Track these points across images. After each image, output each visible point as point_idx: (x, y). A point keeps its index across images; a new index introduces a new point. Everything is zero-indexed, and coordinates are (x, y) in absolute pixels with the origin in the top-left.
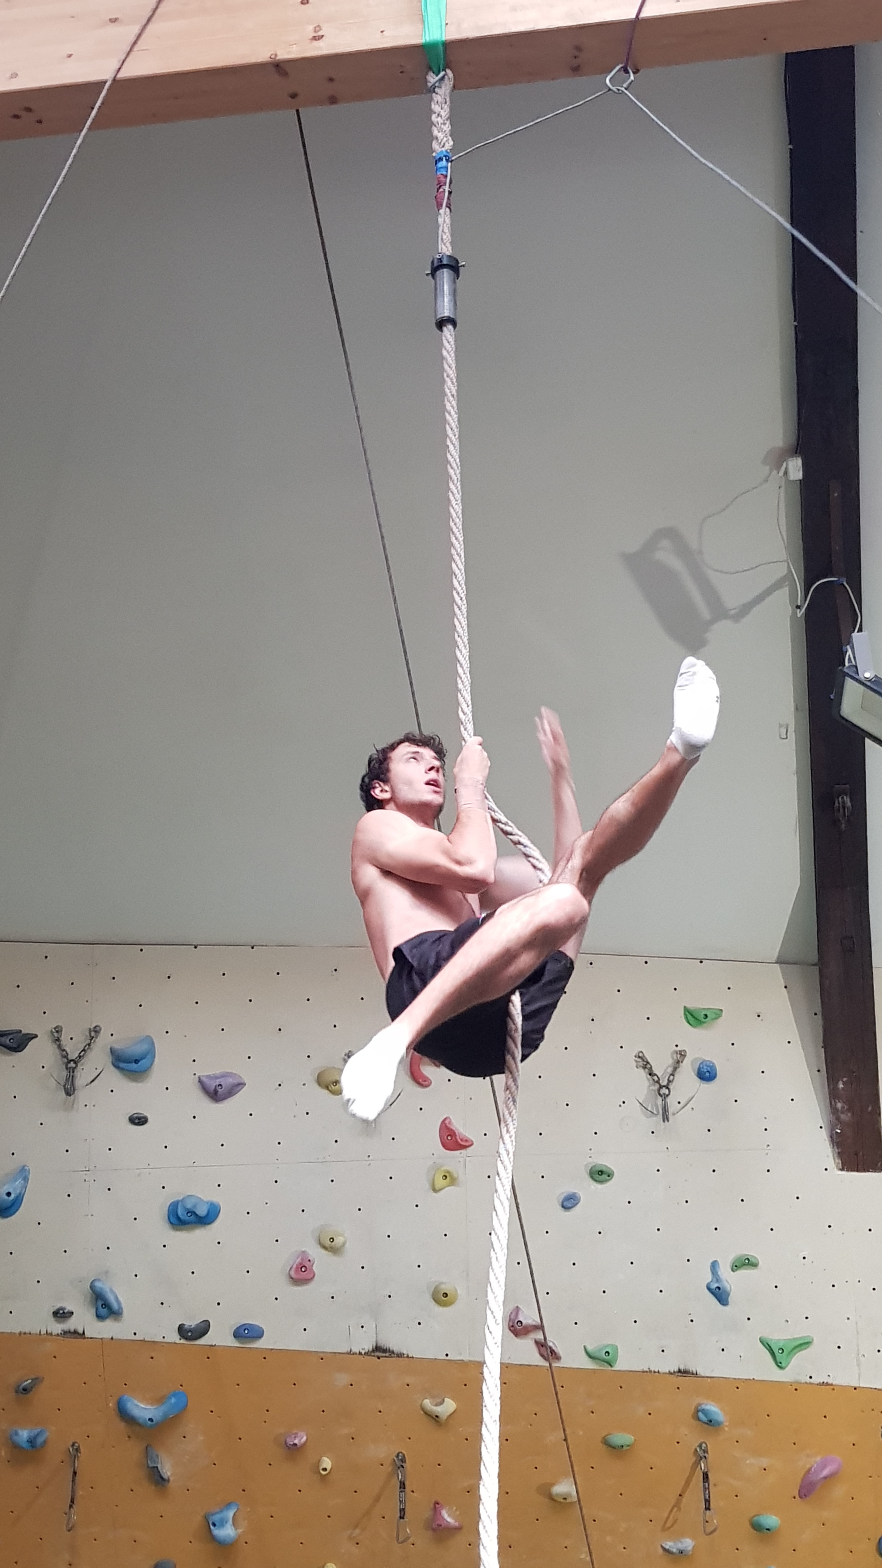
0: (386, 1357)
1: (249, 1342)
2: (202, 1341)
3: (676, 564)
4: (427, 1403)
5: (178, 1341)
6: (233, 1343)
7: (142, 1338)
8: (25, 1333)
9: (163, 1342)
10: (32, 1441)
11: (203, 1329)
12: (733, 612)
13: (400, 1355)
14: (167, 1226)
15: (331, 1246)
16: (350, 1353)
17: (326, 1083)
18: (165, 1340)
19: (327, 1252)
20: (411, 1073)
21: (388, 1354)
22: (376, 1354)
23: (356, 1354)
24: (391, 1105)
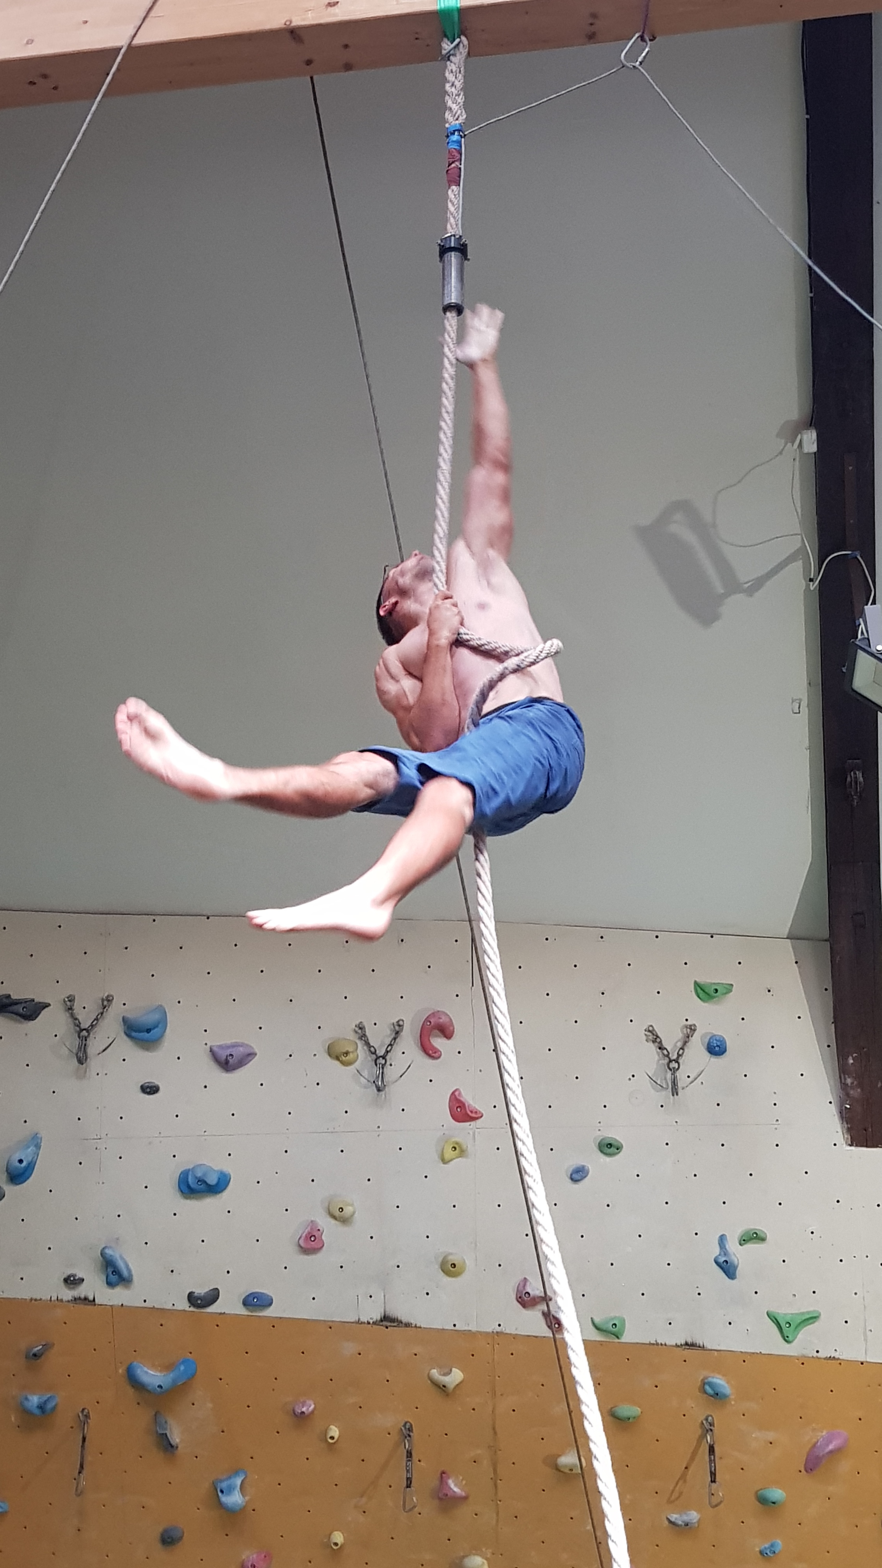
0: (394, 1327)
1: (258, 1311)
2: (211, 1309)
3: (690, 537)
4: (435, 1373)
5: (187, 1309)
6: (243, 1311)
7: (150, 1306)
8: (36, 1300)
9: (172, 1310)
10: (41, 1407)
11: (213, 1296)
12: (747, 585)
13: (408, 1325)
14: (178, 1194)
15: (340, 1217)
16: (359, 1322)
17: (337, 1054)
18: (174, 1308)
19: (337, 1222)
20: (422, 1045)
21: (395, 1324)
22: (385, 1323)
23: (364, 1323)
24: (401, 1076)
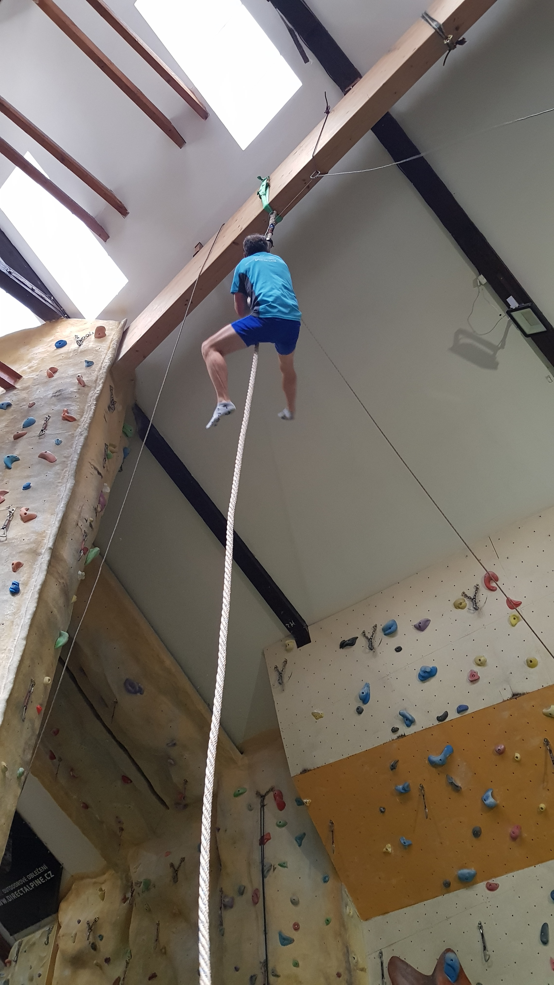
0: (519, 697)
1: (463, 713)
2: (447, 720)
4: (545, 710)
5: (438, 723)
6: (458, 716)
7: (425, 728)
8: (385, 743)
9: (433, 726)
10: (403, 789)
11: (446, 715)
12: (500, 346)
13: (524, 694)
14: (421, 682)
15: (481, 663)
16: (504, 701)
17: (458, 606)
18: (434, 725)
19: (481, 667)
20: (487, 587)
21: (519, 696)
22: (514, 697)
23: (506, 700)
24: (485, 603)
